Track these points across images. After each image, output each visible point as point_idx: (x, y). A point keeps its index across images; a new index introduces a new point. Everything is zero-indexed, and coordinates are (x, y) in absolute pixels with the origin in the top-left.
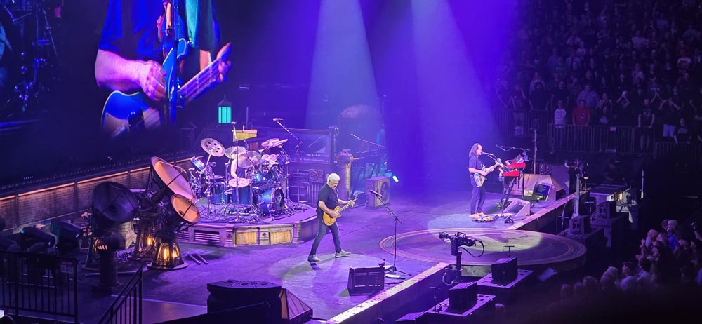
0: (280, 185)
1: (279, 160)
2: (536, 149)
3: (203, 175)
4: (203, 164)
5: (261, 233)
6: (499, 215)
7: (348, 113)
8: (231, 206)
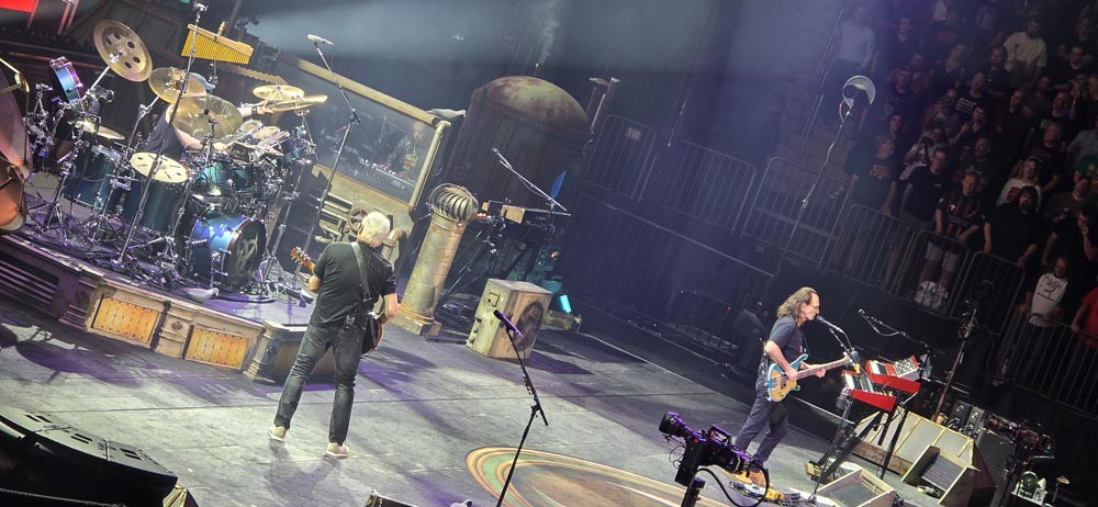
0: (264, 214)
1: (286, 146)
2: (960, 358)
3: (71, 115)
4: (80, 85)
5: (170, 322)
6: (805, 495)
7: (507, 90)
8: (115, 221)
